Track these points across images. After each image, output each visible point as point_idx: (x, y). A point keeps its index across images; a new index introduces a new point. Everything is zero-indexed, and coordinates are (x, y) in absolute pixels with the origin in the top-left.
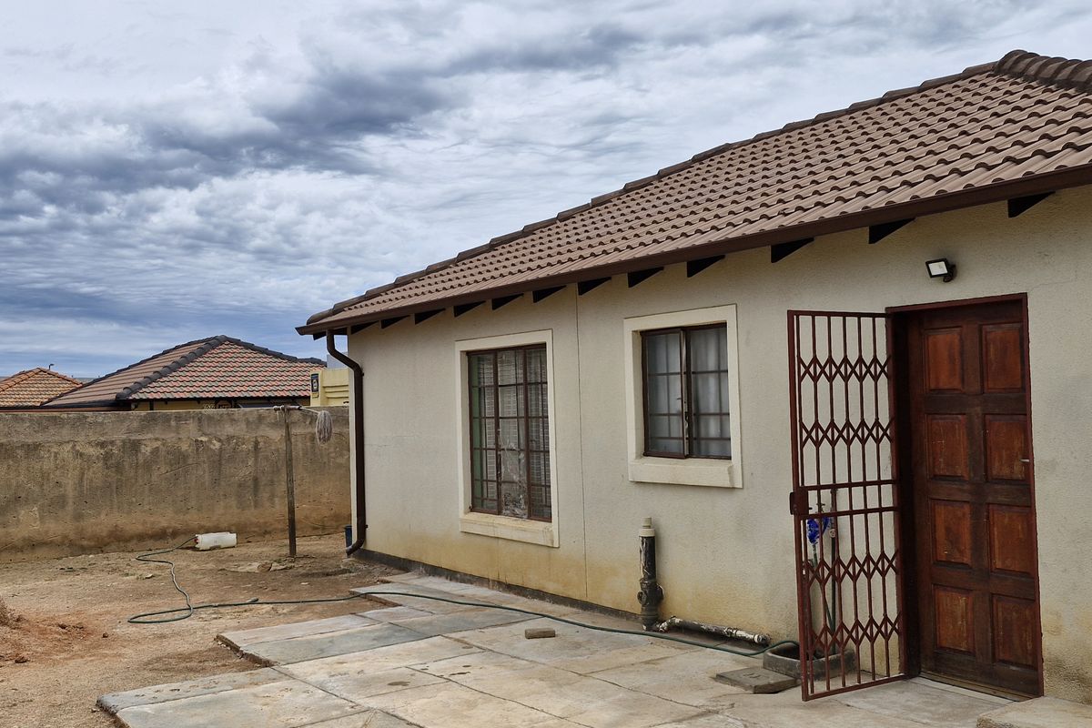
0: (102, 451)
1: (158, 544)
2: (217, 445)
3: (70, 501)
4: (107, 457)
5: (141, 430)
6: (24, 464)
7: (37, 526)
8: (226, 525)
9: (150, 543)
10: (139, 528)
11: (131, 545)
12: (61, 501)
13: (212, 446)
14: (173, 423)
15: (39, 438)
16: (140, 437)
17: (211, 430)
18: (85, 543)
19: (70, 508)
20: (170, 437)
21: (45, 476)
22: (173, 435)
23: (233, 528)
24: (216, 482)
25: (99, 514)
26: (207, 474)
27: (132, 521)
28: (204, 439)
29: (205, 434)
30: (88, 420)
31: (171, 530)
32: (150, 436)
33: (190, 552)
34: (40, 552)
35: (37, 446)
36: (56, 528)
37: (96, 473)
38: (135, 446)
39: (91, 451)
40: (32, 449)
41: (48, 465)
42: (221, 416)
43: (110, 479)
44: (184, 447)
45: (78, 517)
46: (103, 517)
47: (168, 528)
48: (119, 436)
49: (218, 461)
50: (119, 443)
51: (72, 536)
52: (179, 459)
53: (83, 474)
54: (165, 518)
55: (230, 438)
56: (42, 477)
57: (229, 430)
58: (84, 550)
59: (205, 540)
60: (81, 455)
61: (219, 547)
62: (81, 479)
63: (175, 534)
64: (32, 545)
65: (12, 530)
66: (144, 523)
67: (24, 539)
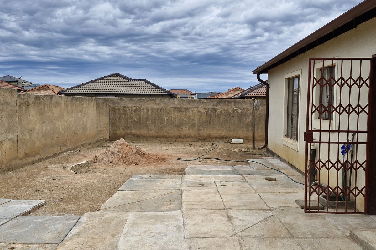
0: (206, 111)
1: (221, 140)
2: (240, 111)
3: (197, 125)
4: (207, 113)
5: (217, 105)
6: (184, 113)
7: (187, 132)
8: (242, 136)
9: (219, 140)
10: (215, 135)
11: (213, 140)
12: (194, 125)
13: (238, 111)
14: (227, 103)
15: (188, 106)
16: (216, 107)
17: (238, 106)
18: (200, 138)
19: (196, 127)
20: (226, 107)
21: (190, 117)
22: (227, 107)
23: (245, 138)
24: (239, 122)
25: (204, 129)
26: (237, 120)
27: (214, 133)
28: (236, 109)
29: (236, 107)
30: (202, 101)
31: (225, 137)
32: (220, 107)
33: (229, 144)
34: (188, 139)
35: (188, 108)
36: (192, 132)
37: (204, 117)
38: (215, 110)
39: (203, 111)
40: (187, 109)
41: (191, 114)
42: (242, 101)
43: (207, 119)
44: (230, 111)
45: (199, 130)
46: (205, 130)
47: (225, 136)
48: (211, 106)
49: (240, 116)
50: (210, 109)
51: (197, 135)
52: (228, 115)
53: (200, 117)
54: (223, 133)
55: (244, 109)
56: (189, 118)
57: (244, 106)
58: (200, 140)
59: (234, 141)
60: (200, 111)
61: (237, 143)
62: (200, 119)
63: (226, 138)
64: (186, 137)
65: (181, 132)
66: (217, 134)
67: (184, 135)
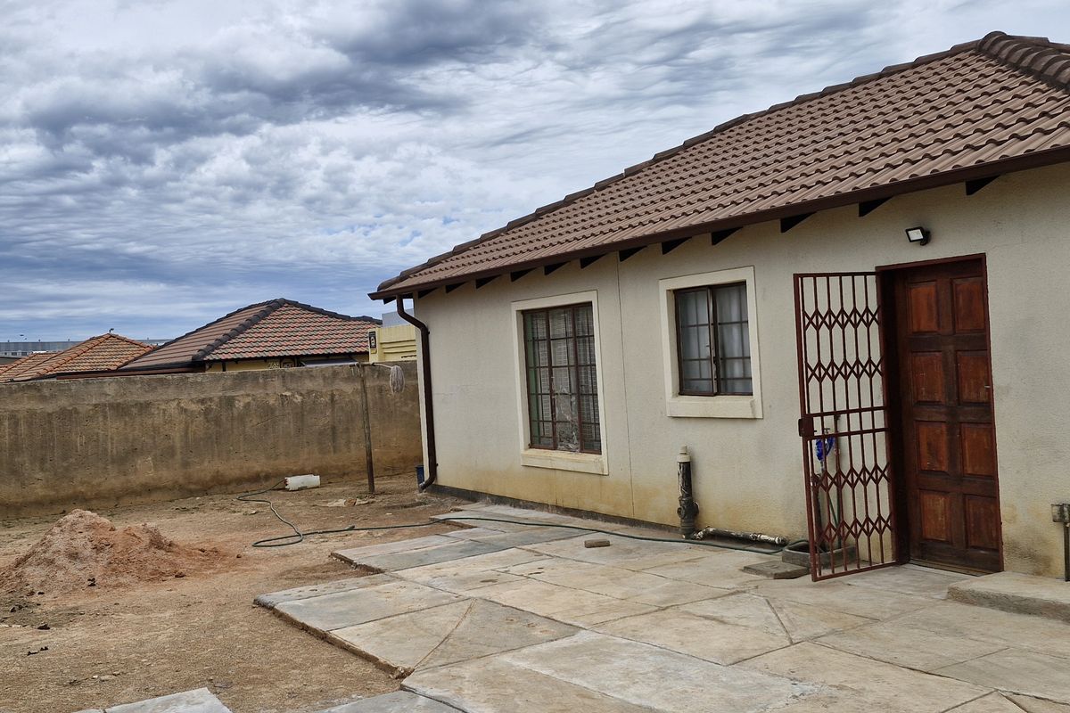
0: (203, 407)
1: (254, 486)
2: (299, 399)
3: (179, 451)
4: (207, 412)
5: (233, 388)
6: (138, 419)
7: (151, 474)
8: (310, 468)
9: (246, 486)
10: (236, 473)
11: (231, 488)
12: (171, 452)
13: (295, 400)
14: (261, 381)
15: (150, 397)
16: (234, 394)
17: (293, 386)
18: (192, 487)
19: (178, 457)
20: (259, 393)
21: (156, 429)
22: (261, 391)
23: (317, 471)
24: (299, 431)
25: (203, 462)
26: (292, 424)
27: (231, 467)
28: (288, 394)
29: (288, 390)
30: (190, 380)
31: (264, 474)
32: (242, 392)
33: (281, 492)
34: (156, 496)
35: (148, 405)
36: (167, 475)
37: (198, 427)
38: (230, 402)
39: (193, 407)
40: (145, 407)
41: (158, 420)
42: (302, 372)
43: (210, 432)
44: (272, 402)
45: (186, 465)
46: (206, 464)
47: (262, 471)
48: (216, 393)
49: (300, 414)
50: (216, 400)
51: (181, 481)
52: (267, 412)
53: (188, 427)
54: (258, 465)
55: (309, 392)
56: (154, 431)
57: (309, 385)
58: (192, 493)
59: (294, 482)
60: (186, 410)
61: (305, 488)
62: (186, 433)
63: (267, 477)
64: (148, 489)
65: (132, 477)
66: (241, 468)
67: (142, 485)
